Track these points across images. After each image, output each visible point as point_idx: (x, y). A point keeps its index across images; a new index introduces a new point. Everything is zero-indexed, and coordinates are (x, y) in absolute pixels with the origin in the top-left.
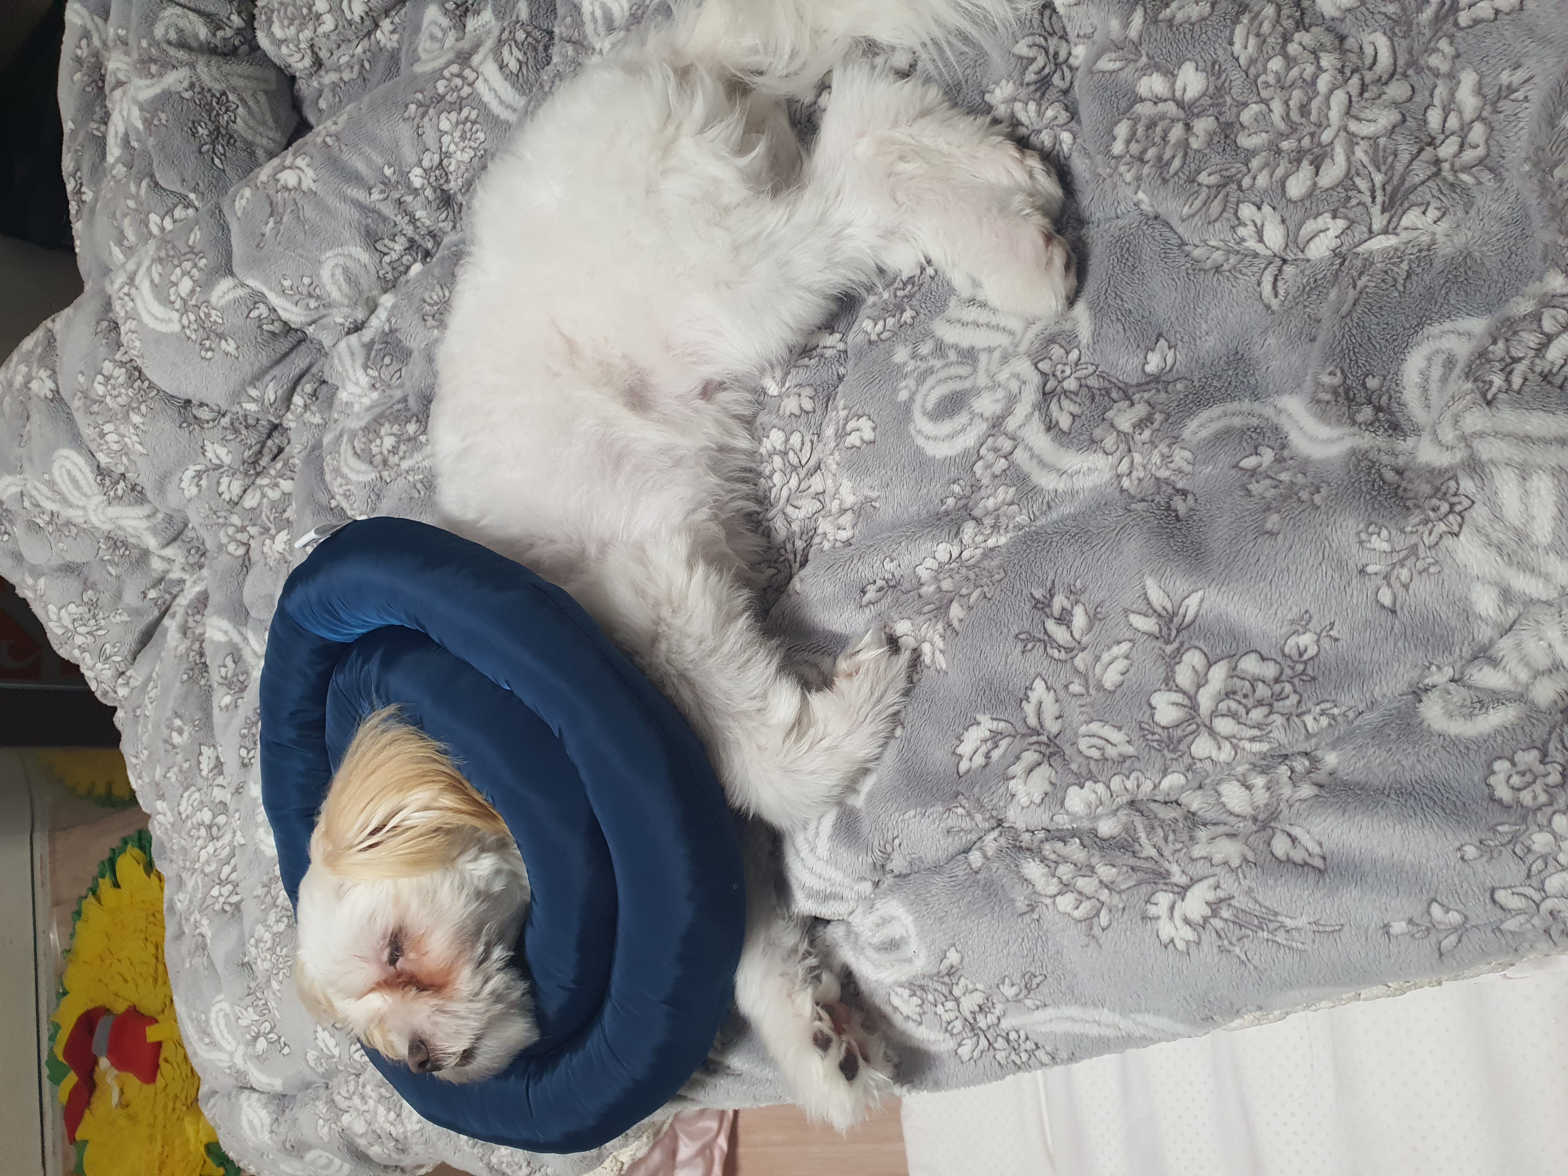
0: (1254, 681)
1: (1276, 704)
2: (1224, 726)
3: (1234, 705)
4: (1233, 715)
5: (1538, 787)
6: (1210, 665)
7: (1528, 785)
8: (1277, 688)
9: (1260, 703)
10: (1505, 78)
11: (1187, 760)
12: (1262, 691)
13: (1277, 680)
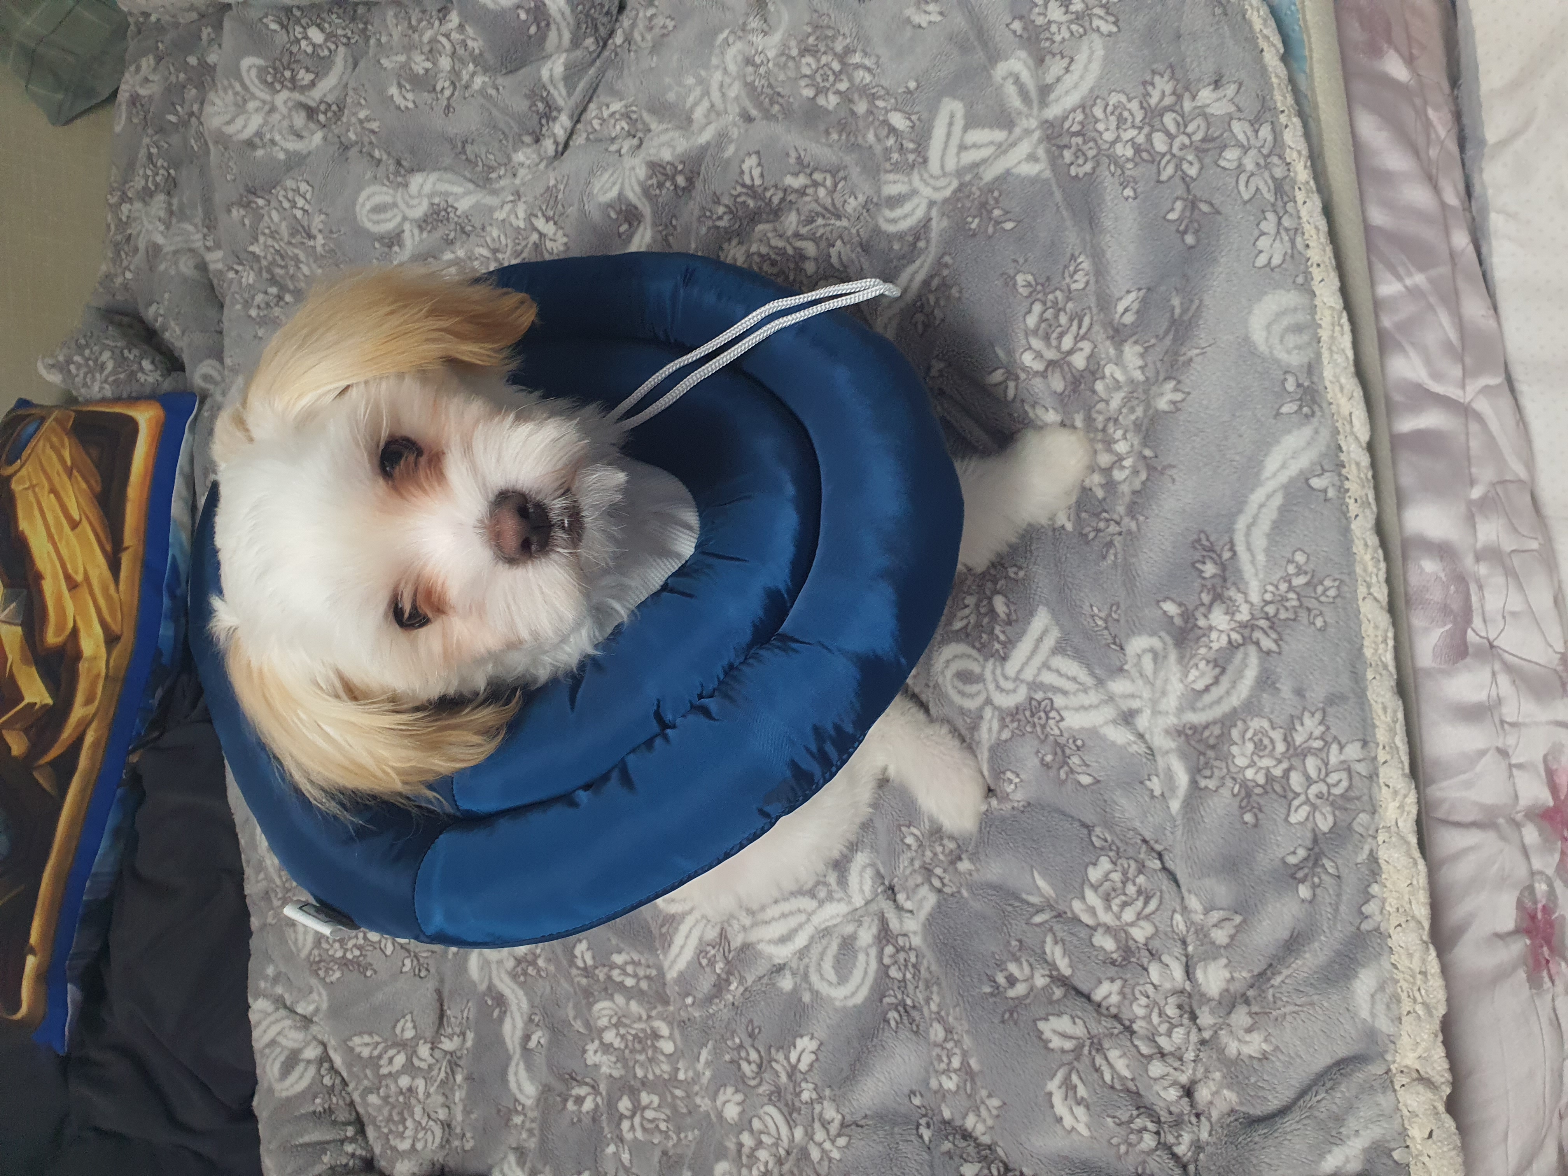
0: (1042, 320)
1: (1060, 305)
2: (1067, 343)
3: (1055, 335)
4: (1061, 336)
5: (1085, 148)
6: (1030, 348)
7: (1084, 154)
8: (1049, 304)
9: (1056, 317)
10: (792, 160)
11: (1086, 374)
12: (1049, 314)
13: (1044, 303)
